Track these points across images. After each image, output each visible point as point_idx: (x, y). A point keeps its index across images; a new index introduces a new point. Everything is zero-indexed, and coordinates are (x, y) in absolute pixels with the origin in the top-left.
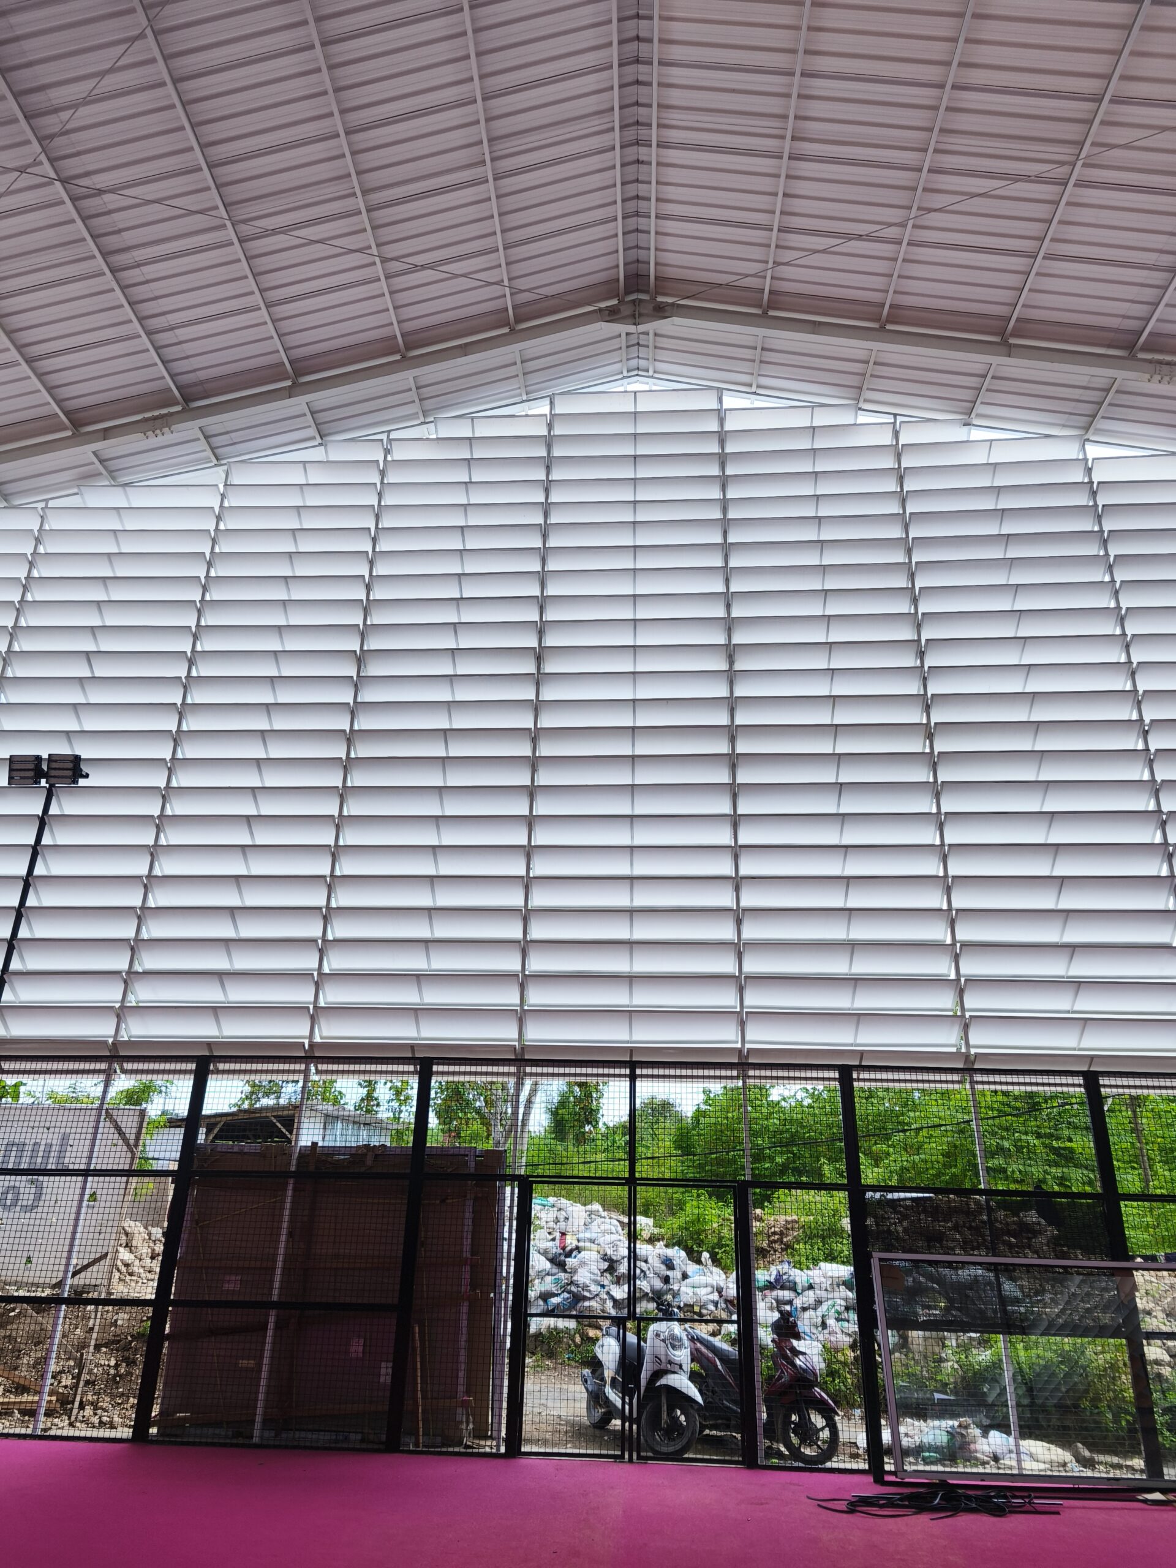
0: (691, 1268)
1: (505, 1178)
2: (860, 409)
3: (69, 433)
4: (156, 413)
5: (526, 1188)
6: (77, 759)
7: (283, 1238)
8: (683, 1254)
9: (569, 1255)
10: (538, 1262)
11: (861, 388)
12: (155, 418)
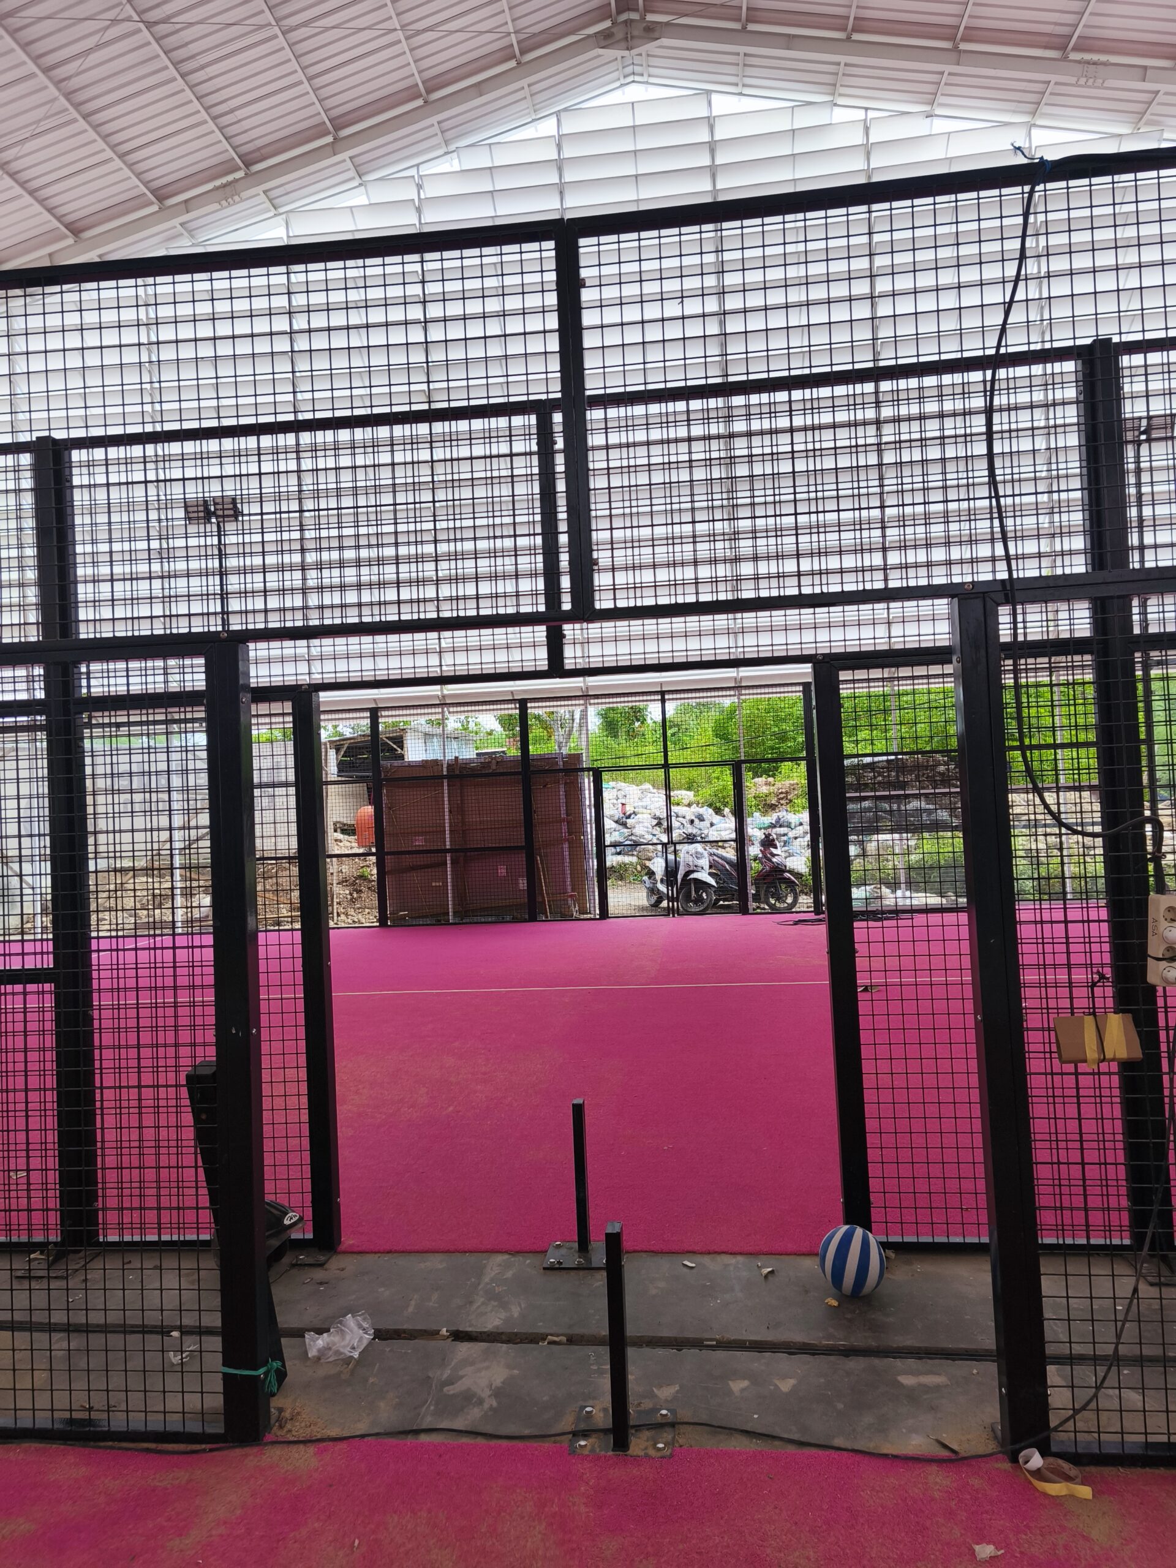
0: (716, 819)
1: (583, 770)
2: (835, 105)
3: (155, 208)
4: (224, 180)
5: (597, 775)
6: (232, 500)
7: (447, 814)
8: (710, 811)
9: (629, 817)
10: (608, 824)
11: (835, 85)
12: (224, 186)
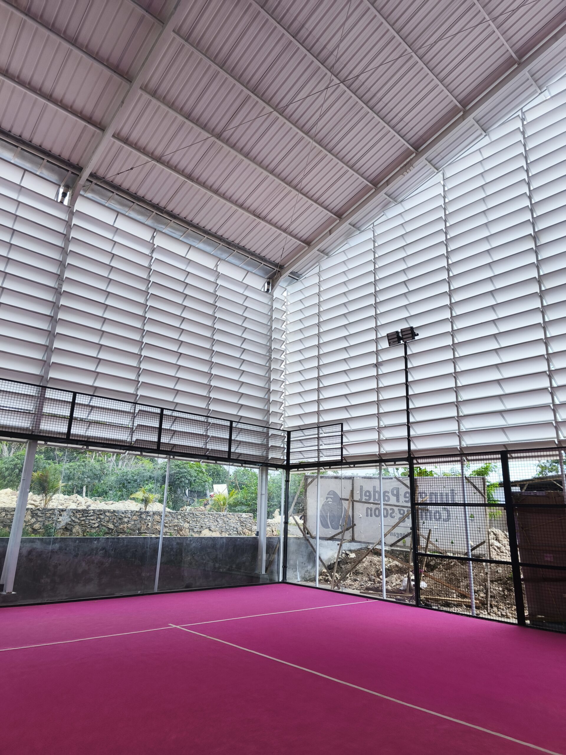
3: (374, 190)
4: (405, 162)
6: (412, 329)
12: (405, 165)
